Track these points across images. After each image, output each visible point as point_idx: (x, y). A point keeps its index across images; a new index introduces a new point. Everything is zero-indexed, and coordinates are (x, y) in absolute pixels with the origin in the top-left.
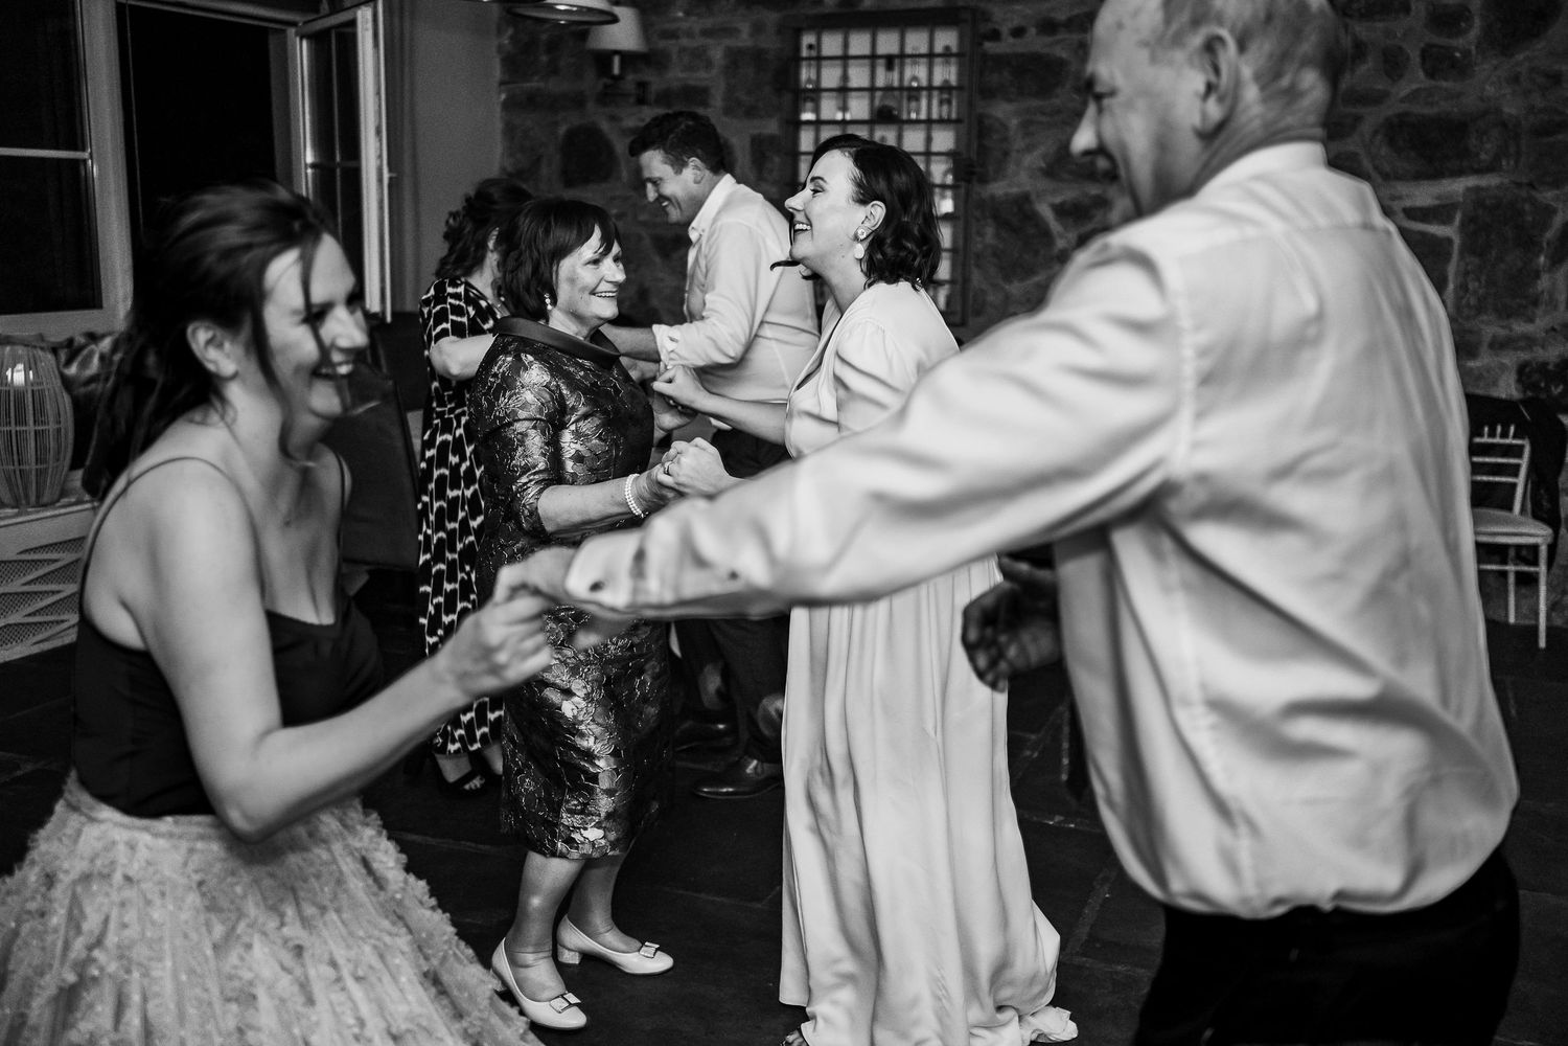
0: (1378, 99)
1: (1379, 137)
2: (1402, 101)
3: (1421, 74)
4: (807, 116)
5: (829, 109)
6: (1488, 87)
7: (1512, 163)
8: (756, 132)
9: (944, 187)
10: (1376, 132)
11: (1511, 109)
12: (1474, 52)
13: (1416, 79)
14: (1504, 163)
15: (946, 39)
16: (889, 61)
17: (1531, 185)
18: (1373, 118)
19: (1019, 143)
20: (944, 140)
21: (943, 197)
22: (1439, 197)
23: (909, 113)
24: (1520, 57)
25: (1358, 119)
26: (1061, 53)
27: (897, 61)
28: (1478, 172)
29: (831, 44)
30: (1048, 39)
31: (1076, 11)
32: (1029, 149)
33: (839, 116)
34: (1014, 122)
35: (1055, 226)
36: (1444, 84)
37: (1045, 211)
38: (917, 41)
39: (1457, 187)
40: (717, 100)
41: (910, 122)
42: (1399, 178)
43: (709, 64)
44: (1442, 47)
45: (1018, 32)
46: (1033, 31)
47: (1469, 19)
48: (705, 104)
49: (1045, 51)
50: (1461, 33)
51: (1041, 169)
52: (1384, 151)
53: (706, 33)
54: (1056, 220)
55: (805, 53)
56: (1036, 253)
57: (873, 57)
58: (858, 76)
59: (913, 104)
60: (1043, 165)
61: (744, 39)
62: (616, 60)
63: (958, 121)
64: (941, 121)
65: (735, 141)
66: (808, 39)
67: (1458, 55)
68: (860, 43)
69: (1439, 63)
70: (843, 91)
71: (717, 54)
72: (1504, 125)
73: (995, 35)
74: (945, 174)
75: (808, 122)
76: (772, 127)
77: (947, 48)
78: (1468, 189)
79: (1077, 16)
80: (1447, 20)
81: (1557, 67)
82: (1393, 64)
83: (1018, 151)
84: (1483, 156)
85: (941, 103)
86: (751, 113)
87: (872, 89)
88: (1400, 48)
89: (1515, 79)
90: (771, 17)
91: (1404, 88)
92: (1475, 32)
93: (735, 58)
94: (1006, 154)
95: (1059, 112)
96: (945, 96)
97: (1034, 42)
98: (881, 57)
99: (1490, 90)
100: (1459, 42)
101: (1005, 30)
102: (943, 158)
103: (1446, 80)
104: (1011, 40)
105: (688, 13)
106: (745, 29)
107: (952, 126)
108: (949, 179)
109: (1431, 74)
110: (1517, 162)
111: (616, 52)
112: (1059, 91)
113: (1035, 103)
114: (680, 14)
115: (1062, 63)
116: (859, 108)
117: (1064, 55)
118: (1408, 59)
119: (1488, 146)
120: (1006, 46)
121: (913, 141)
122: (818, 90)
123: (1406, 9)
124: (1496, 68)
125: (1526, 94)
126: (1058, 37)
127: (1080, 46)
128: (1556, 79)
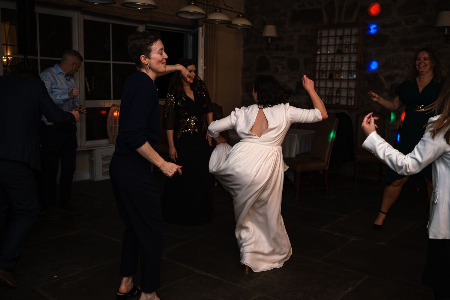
4: (319, 53)
5: (324, 51)
8: (305, 57)
9: (354, 71)
15: (355, 31)
16: (340, 37)
20: (354, 59)
21: (354, 74)
23: (345, 51)
26: (387, 33)
27: (342, 37)
29: (325, 33)
31: (392, 22)
33: (326, 52)
34: (374, 53)
35: (384, 82)
37: (382, 78)
38: (347, 32)
40: (296, 49)
41: (346, 53)
43: (294, 40)
45: (376, 28)
46: (380, 28)
48: (293, 50)
49: (384, 33)
53: (294, 31)
54: (385, 80)
55: (319, 36)
56: (380, 89)
57: (336, 36)
58: (332, 41)
59: (347, 49)
60: (382, 65)
61: (303, 33)
62: (270, 39)
64: (354, 53)
65: (300, 60)
66: (319, 32)
68: (332, 33)
70: (327, 46)
71: (296, 37)
73: (369, 29)
74: (354, 68)
75: (319, 54)
76: (309, 56)
77: (356, 33)
85: (354, 48)
86: (304, 52)
87: (335, 45)
90: (310, 27)
93: (301, 38)
95: (386, 50)
96: (355, 46)
97: (380, 31)
98: (338, 36)
101: (372, 28)
102: (354, 63)
104: (373, 30)
105: (289, 26)
106: (303, 30)
107: (357, 54)
108: (355, 69)
111: (270, 37)
112: (387, 44)
113: (379, 48)
114: (287, 27)
115: (388, 36)
116: (331, 50)
121: (346, 59)
122: (321, 46)
126: (386, 29)
127: (393, 31)
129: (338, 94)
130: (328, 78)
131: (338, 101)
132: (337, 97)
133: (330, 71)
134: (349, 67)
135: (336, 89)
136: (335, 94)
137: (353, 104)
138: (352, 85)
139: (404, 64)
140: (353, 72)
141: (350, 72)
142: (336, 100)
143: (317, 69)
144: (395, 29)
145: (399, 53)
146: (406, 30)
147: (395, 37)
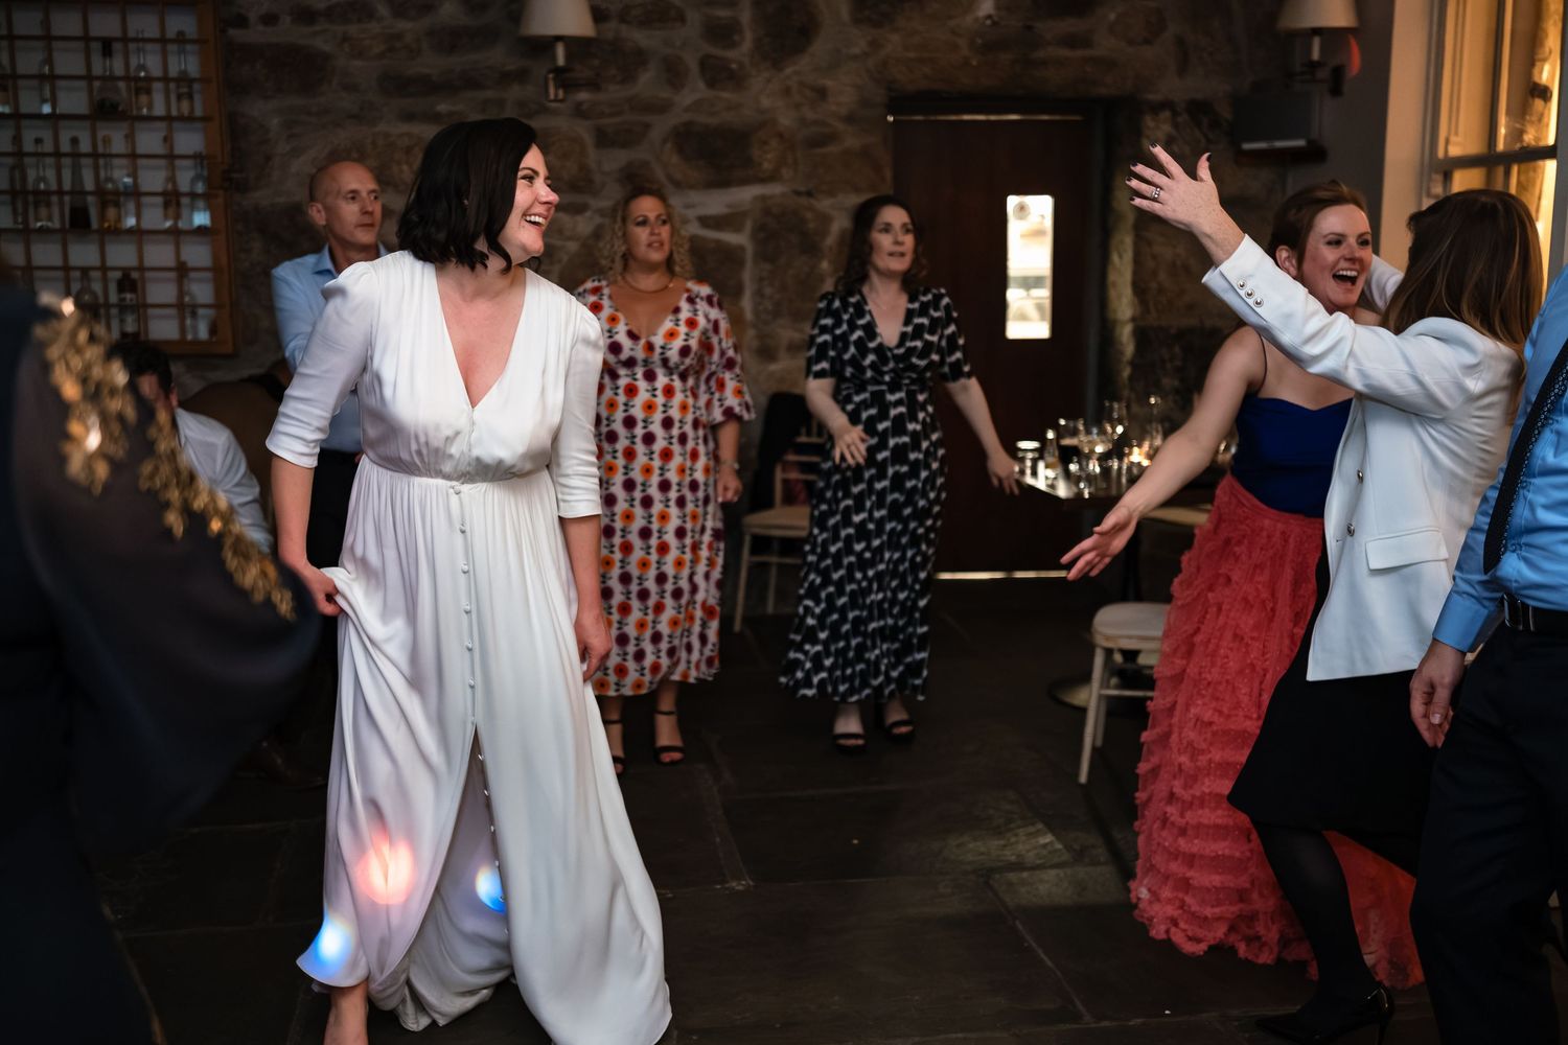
0: (662, 108)
1: (669, 145)
2: (687, 110)
3: (701, 85)
5: (32, 100)
6: (762, 98)
7: (791, 172)
9: (195, 195)
10: (665, 141)
11: (786, 120)
12: (747, 65)
13: (695, 91)
14: (784, 172)
15: (181, 22)
16: (107, 47)
17: (809, 194)
18: (661, 126)
19: (284, 147)
20: (189, 141)
21: (193, 208)
22: (729, 206)
23: (140, 109)
24: (789, 71)
25: (647, 126)
26: (322, 44)
27: (117, 46)
28: (763, 181)
29: (26, 21)
30: (305, 30)
32: (296, 152)
33: (47, 109)
34: (275, 122)
36: (724, 95)
38: (143, 22)
39: (745, 195)
41: (143, 118)
42: (692, 187)
44: (718, 58)
45: (270, 19)
46: (288, 19)
47: (741, 32)
49: (304, 42)
50: (733, 45)
52: (675, 159)
57: (85, 39)
58: (69, 62)
59: (144, 99)
63: (205, 119)
64: (181, 118)
67: (734, 66)
68: (66, 22)
69: (717, 74)
70: (48, 78)
72: (781, 136)
73: (241, 21)
74: (194, 181)
77: (181, 33)
78: (756, 198)
79: (336, 5)
80: (722, 33)
81: (822, 82)
82: (674, 73)
83: (283, 155)
84: (766, 165)
85: (179, 97)
87: (89, 78)
88: (679, 57)
89: (787, 91)
91: (686, 98)
92: (747, 44)
94: (268, 158)
95: (326, 111)
96: (185, 90)
97: (288, 32)
98: (97, 39)
99: (766, 102)
100: (730, 54)
101: (252, 16)
102: (192, 162)
103: (725, 91)
104: (261, 28)
107: (199, 125)
108: (200, 188)
109: (712, 84)
110: (795, 171)
112: (325, 87)
113: (297, 101)
115: (326, 57)
116: (74, 100)
117: (327, 48)
118: (688, 69)
119: (769, 156)
120: (255, 34)
121: (149, 140)
122: (15, 76)
123: (682, 19)
124: (769, 81)
125: (798, 106)
126: (317, 28)
127: (345, 39)
128: (822, 93)
129: (128, 296)
130: (67, 226)
131: (130, 328)
132: (123, 308)
133: (72, 193)
134: (172, 179)
135: (118, 275)
136: (113, 298)
137: (203, 332)
138: (198, 254)
139: (405, 167)
140: (185, 201)
141: (172, 200)
142: (122, 321)
144: (353, 29)
145: (381, 127)
146: (399, 36)
147: (358, 63)
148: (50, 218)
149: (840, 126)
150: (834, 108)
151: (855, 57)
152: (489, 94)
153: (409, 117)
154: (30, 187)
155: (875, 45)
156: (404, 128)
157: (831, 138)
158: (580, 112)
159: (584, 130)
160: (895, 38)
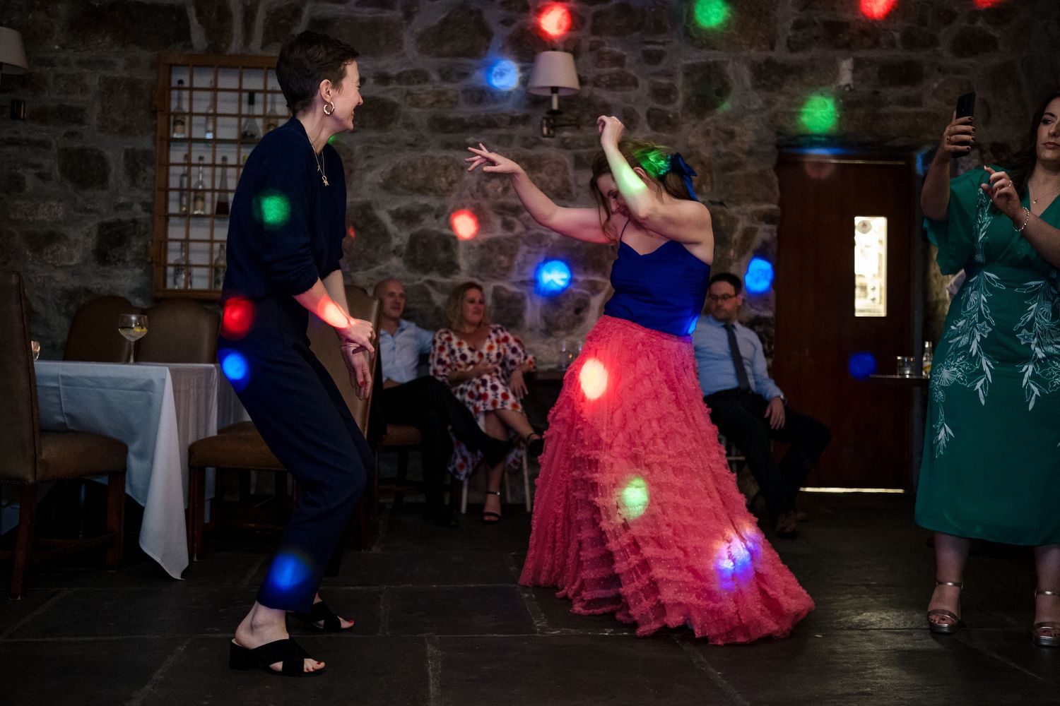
3: (648, 128)
4: (179, 135)
5: (201, 130)
6: (690, 137)
7: (709, 189)
8: (130, 147)
11: (706, 153)
12: (680, 115)
13: (645, 130)
14: (704, 187)
16: (252, 97)
17: (721, 204)
19: (362, 164)
24: (708, 119)
26: (392, 97)
27: (259, 96)
29: (203, 80)
30: (383, 88)
31: (404, 69)
32: (370, 168)
33: (209, 136)
34: (358, 147)
35: (392, 228)
36: (664, 135)
37: (384, 216)
40: (93, 119)
43: (84, 90)
44: (660, 110)
46: (372, 81)
47: (676, 93)
48: (80, 122)
49: (381, 96)
50: (671, 102)
51: (379, 184)
53: (81, 63)
54: (393, 222)
56: (377, 248)
57: (239, 91)
58: (227, 105)
60: (381, 181)
61: (120, 70)
65: (109, 154)
67: (670, 116)
68: (228, 79)
69: (659, 121)
70: (214, 116)
71: (93, 81)
72: (702, 163)
75: (180, 140)
76: (145, 143)
79: (405, 72)
80: (663, 94)
81: (732, 127)
82: (629, 120)
83: (361, 169)
86: (125, 130)
87: (239, 116)
88: (634, 110)
89: (707, 133)
90: (146, 55)
92: (680, 102)
93: (110, 87)
94: (352, 171)
95: (392, 141)
97: (371, 89)
98: (246, 91)
99: (692, 140)
100: (668, 108)
103: (664, 132)
105: (63, 47)
106: (121, 63)
109: (655, 127)
110: (712, 188)
112: (392, 125)
113: (373, 134)
114: (57, 47)
115: (395, 106)
116: (228, 130)
117: (396, 100)
118: (639, 117)
122: (191, 114)
123: (636, 84)
124: (694, 126)
125: (714, 143)
126: (390, 87)
127: (409, 93)
128: (731, 135)
130: (215, 213)
133: (220, 191)
139: (443, 179)
143: (174, 182)
144: (414, 88)
145: (429, 152)
146: (444, 93)
147: (416, 110)
148: (203, 209)
149: (743, 157)
150: (740, 145)
151: (754, 112)
152: (503, 131)
153: (448, 146)
154: (193, 186)
155: (769, 103)
156: (444, 153)
157: (738, 165)
158: (564, 145)
159: (566, 158)
160: (783, 98)
